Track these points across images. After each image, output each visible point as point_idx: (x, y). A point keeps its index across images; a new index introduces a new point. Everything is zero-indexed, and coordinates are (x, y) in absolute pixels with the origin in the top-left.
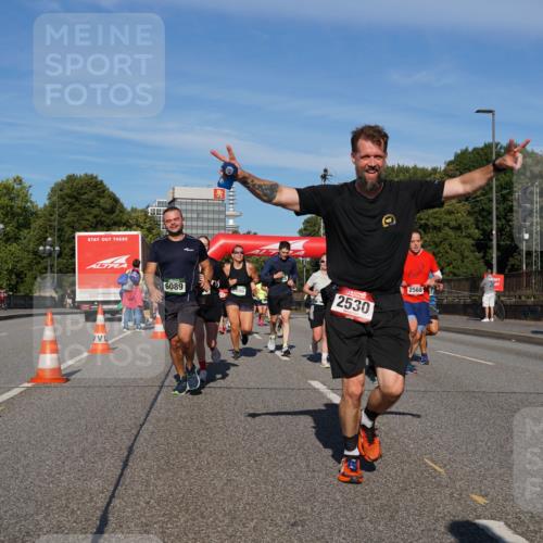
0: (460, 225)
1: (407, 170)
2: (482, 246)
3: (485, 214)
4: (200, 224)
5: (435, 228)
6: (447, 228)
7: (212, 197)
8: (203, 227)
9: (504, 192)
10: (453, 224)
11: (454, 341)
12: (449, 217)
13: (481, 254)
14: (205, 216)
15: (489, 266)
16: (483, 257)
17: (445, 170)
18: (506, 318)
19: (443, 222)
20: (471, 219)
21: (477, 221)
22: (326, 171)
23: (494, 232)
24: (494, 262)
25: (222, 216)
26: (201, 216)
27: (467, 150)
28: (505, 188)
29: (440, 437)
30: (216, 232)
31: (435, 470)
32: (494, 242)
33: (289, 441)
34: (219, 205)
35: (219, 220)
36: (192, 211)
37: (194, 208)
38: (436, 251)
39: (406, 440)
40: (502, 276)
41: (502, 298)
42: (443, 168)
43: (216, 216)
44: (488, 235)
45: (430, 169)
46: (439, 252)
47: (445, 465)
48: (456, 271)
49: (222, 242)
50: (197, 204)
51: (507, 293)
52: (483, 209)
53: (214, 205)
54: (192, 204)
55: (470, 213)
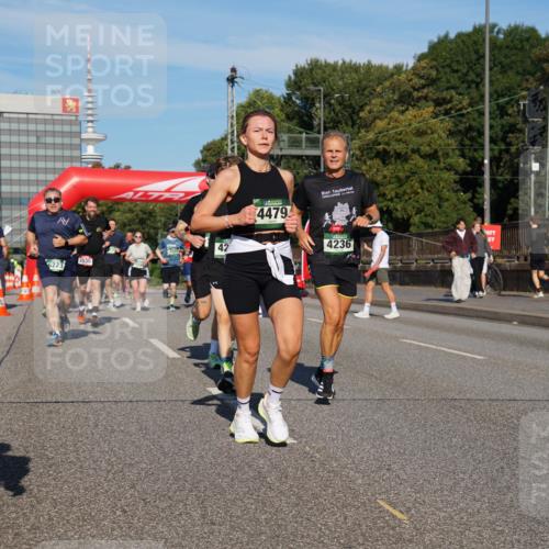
0: (436, 152)
1: (355, 68)
2: (469, 182)
3: (475, 134)
4: (41, 152)
5: (398, 156)
6: (416, 156)
7: (60, 111)
8: (46, 158)
9: (502, 101)
10: (426, 149)
11: (427, 325)
12: (419, 140)
13: (469, 195)
14: (49, 140)
15: (479, 212)
16: (471, 200)
17: (414, 68)
18: (504, 290)
19: (411, 146)
20: (453, 142)
21: (462, 144)
22: (233, 70)
23: (486, 161)
24: (487, 206)
25: (76, 141)
26: (42, 140)
27: (446, 36)
28: (503, 96)
29: (403, 468)
30: (67, 165)
31: (394, 517)
32: (487, 176)
33: (177, 479)
34: (71, 123)
35: (71, 147)
36: (28, 133)
37: (32, 127)
38: (400, 191)
39: (352, 473)
40: (499, 227)
41: (499, 261)
42: (411, 65)
43: (67, 141)
44: (477, 166)
45: (391, 66)
46: (405, 193)
47: (408, 510)
48: (430, 220)
49: (75, 180)
50: (36, 121)
51: (505, 253)
52: (470, 128)
53: (62, 122)
54: (27, 121)
55: (451, 134)
